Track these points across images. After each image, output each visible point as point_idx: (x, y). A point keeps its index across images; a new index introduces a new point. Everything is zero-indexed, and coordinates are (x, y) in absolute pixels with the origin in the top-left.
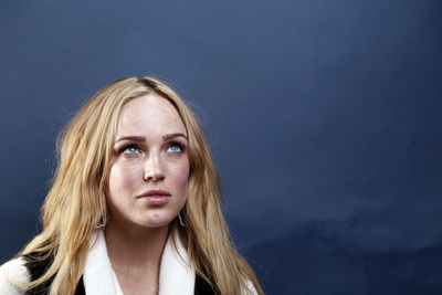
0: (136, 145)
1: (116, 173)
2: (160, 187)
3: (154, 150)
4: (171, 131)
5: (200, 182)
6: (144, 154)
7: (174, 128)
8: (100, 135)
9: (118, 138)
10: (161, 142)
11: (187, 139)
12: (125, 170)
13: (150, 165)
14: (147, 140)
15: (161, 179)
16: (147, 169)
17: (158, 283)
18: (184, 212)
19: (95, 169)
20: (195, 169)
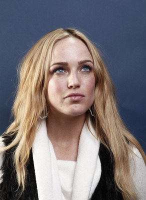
0: (62, 68)
1: (52, 84)
2: (77, 91)
3: (73, 69)
4: (83, 59)
5: (102, 89)
6: (67, 73)
7: (85, 57)
8: (41, 63)
9: (52, 64)
10: (78, 65)
11: (93, 63)
12: (57, 82)
13: (71, 79)
14: (69, 64)
15: (78, 87)
16: (69, 82)
17: (77, 151)
18: (92, 107)
19: (39, 83)
20: (98, 81)
